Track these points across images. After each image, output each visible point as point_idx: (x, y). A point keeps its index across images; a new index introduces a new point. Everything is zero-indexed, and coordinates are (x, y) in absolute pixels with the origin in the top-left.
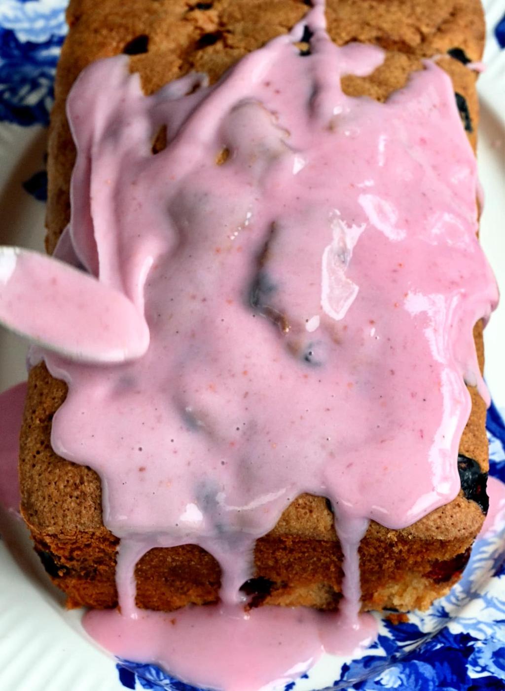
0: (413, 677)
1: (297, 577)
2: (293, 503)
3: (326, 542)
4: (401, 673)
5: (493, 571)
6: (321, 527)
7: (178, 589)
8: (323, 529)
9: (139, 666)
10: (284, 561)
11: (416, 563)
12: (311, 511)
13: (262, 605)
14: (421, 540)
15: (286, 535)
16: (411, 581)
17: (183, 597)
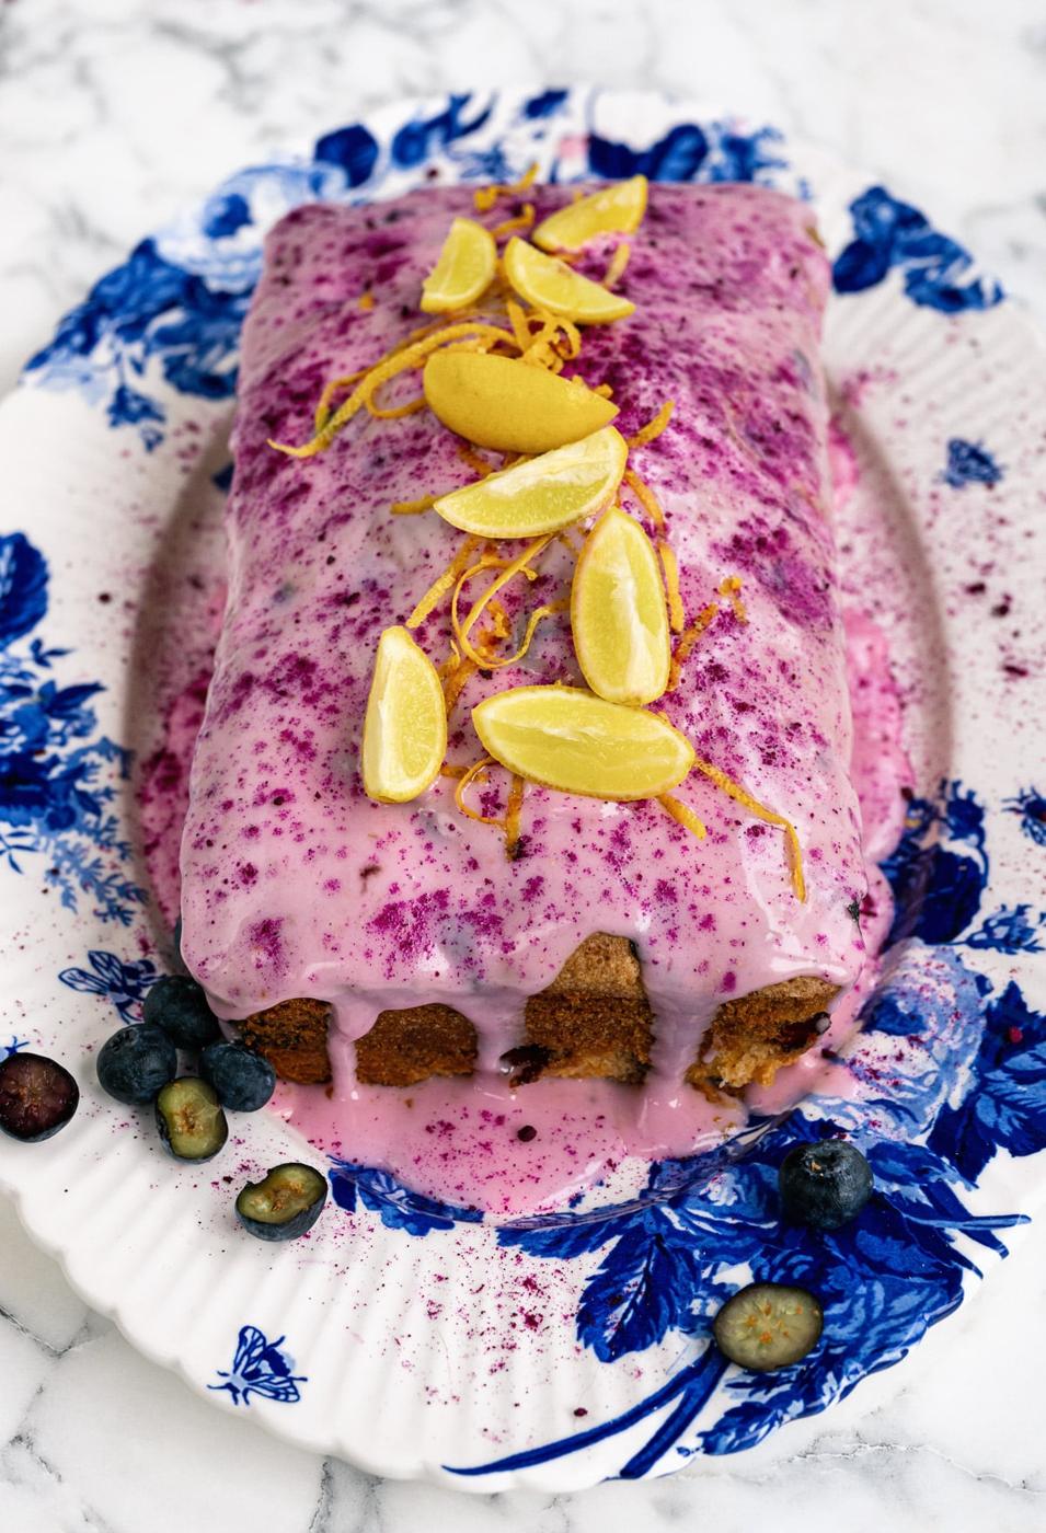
0: (754, 1190)
1: (586, 1044)
2: (581, 946)
3: (630, 1000)
4: (737, 1182)
5: (860, 1024)
6: (622, 980)
7: (417, 1060)
8: (624, 984)
9: (361, 1169)
10: (568, 1024)
11: (757, 1027)
12: (607, 958)
13: (537, 1080)
14: (767, 998)
15: (572, 992)
16: (749, 1047)
17: (425, 1070)
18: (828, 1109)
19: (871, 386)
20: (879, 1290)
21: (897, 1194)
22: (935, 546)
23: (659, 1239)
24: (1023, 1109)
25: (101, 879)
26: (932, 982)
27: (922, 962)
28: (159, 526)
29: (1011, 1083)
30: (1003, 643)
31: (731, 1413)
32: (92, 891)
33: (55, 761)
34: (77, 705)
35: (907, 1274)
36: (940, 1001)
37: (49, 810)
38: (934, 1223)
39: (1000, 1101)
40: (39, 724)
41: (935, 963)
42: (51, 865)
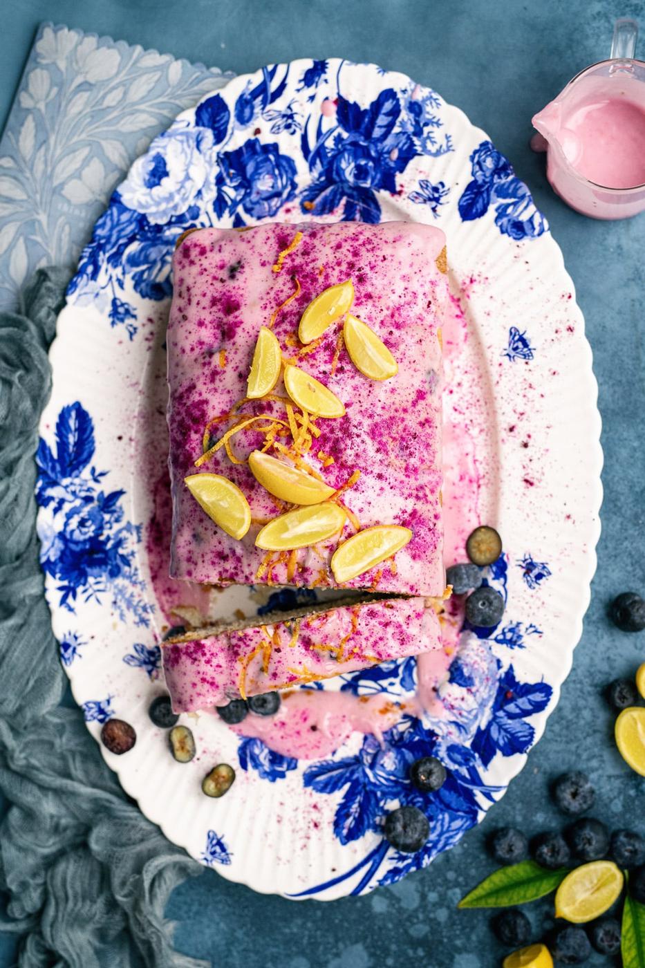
0: (402, 763)
4: (396, 758)
5: (449, 674)
18: (433, 723)
19: (475, 287)
20: (447, 816)
21: (457, 771)
22: (499, 399)
23: (365, 785)
24: (509, 732)
25: (135, 603)
26: (478, 659)
27: (475, 648)
28: (141, 387)
29: (506, 718)
30: (525, 463)
31: (390, 872)
32: (132, 610)
33: (108, 538)
34: (114, 504)
35: (458, 810)
36: (481, 671)
37: (109, 567)
38: (470, 787)
39: (501, 727)
40: (99, 518)
41: (481, 649)
42: (113, 599)
